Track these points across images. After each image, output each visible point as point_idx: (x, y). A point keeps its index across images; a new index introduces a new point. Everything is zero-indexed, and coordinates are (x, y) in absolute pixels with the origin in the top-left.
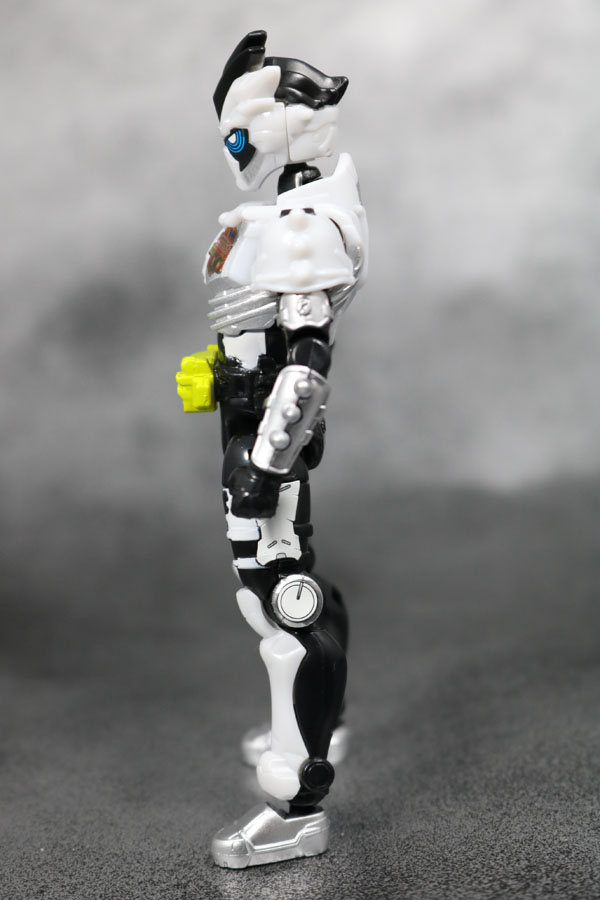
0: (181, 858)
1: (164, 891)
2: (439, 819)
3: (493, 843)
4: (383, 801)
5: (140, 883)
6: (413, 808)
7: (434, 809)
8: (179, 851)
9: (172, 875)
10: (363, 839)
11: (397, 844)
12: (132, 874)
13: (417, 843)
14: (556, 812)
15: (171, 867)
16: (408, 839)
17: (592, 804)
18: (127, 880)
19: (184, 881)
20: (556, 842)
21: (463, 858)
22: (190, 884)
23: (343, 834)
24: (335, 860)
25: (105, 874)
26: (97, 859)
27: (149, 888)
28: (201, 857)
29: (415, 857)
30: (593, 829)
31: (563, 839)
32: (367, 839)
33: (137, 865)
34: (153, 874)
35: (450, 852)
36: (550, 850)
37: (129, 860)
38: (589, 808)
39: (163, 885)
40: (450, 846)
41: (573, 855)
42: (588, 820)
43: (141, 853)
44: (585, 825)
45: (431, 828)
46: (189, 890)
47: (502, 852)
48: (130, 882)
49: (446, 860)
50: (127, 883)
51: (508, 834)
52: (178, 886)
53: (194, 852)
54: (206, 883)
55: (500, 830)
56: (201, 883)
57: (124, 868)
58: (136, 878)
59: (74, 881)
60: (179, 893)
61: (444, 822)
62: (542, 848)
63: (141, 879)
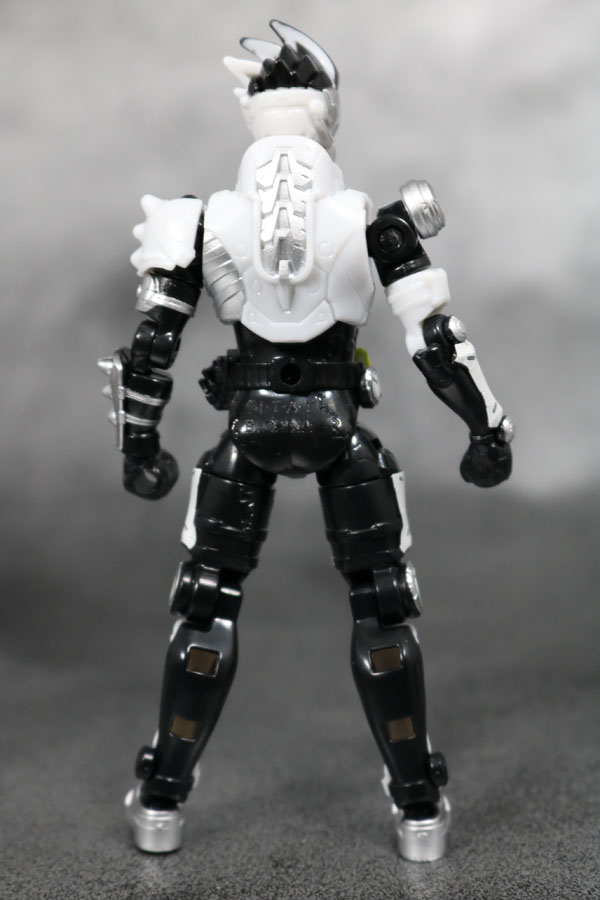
1: (110, 891)
3: (453, 881)
9: (122, 875)
10: (324, 851)
11: (357, 867)
12: (81, 873)
13: (377, 871)
14: (523, 845)
15: (124, 866)
16: (369, 863)
17: (562, 833)
18: (75, 879)
19: (133, 882)
20: (517, 877)
22: (138, 885)
23: (304, 841)
24: (291, 871)
25: (54, 872)
26: (49, 859)
27: (97, 887)
29: (373, 887)
30: (559, 859)
31: (525, 873)
32: (327, 852)
33: (89, 864)
34: (103, 873)
36: (509, 886)
37: (81, 859)
38: (559, 837)
39: (111, 885)
41: (531, 889)
42: (554, 850)
43: (95, 853)
44: (550, 856)
46: (137, 890)
47: (461, 891)
48: (78, 882)
50: (75, 883)
51: (471, 872)
52: (126, 886)
55: (464, 868)
57: (75, 867)
58: (85, 877)
59: (21, 879)
60: (125, 894)
62: (502, 885)
63: (90, 878)
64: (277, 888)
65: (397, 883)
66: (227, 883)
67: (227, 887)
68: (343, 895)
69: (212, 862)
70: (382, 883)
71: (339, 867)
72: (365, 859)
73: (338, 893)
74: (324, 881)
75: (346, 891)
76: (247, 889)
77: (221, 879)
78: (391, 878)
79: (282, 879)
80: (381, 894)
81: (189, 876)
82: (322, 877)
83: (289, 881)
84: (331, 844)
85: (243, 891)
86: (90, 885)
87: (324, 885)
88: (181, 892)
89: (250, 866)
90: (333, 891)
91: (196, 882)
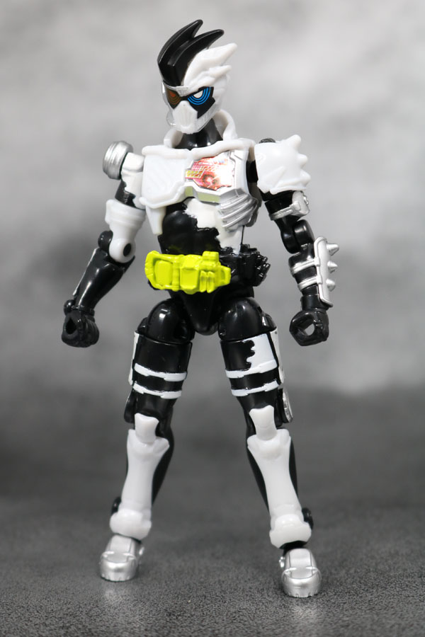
0: (69, 610)
2: (261, 604)
4: (223, 582)
5: (35, 625)
6: (243, 591)
7: (259, 595)
8: (69, 606)
9: (60, 621)
10: (204, 606)
11: (227, 615)
12: (31, 619)
13: (241, 617)
15: (61, 615)
16: (235, 612)
18: (27, 623)
19: (68, 625)
20: (340, 621)
21: (272, 633)
22: (72, 627)
24: (180, 618)
25: (12, 618)
26: (8, 609)
28: (84, 610)
29: (238, 627)
30: (369, 610)
31: (345, 619)
32: (206, 607)
33: (36, 613)
34: (47, 619)
35: (263, 628)
36: (335, 626)
37: (31, 610)
38: (369, 597)
39: (52, 627)
40: (264, 624)
44: (363, 608)
45: (253, 608)
49: (259, 633)
50: (26, 625)
52: (63, 627)
53: (80, 607)
54: (84, 626)
56: (80, 626)
57: (27, 616)
58: (34, 621)
60: (62, 632)
61: (264, 607)
63: (38, 622)
64: (171, 628)
65: (255, 625)
66: (135, 625)
67: (135, 627)
68: (217, 632)
69: (124, 613)
70: (245, 625)
71: (214, 615)
72: (232, 610)
73: (213, 631)
74: (203, 623)
75: (219, 630)
76: (149, 629)
77: (130, 623)
78: (251, 622)
79: (174, 623)
80: (244, 631)
81: (108, 622)
82: (202, 621)
83: (178, 624)
84: (209, 602)
85: (146, 630)
86: (37, 626)
87: (203, 626)
88: (102, 631)
89: (151, 616)
90: (210, 629)
91: (112, 625)
